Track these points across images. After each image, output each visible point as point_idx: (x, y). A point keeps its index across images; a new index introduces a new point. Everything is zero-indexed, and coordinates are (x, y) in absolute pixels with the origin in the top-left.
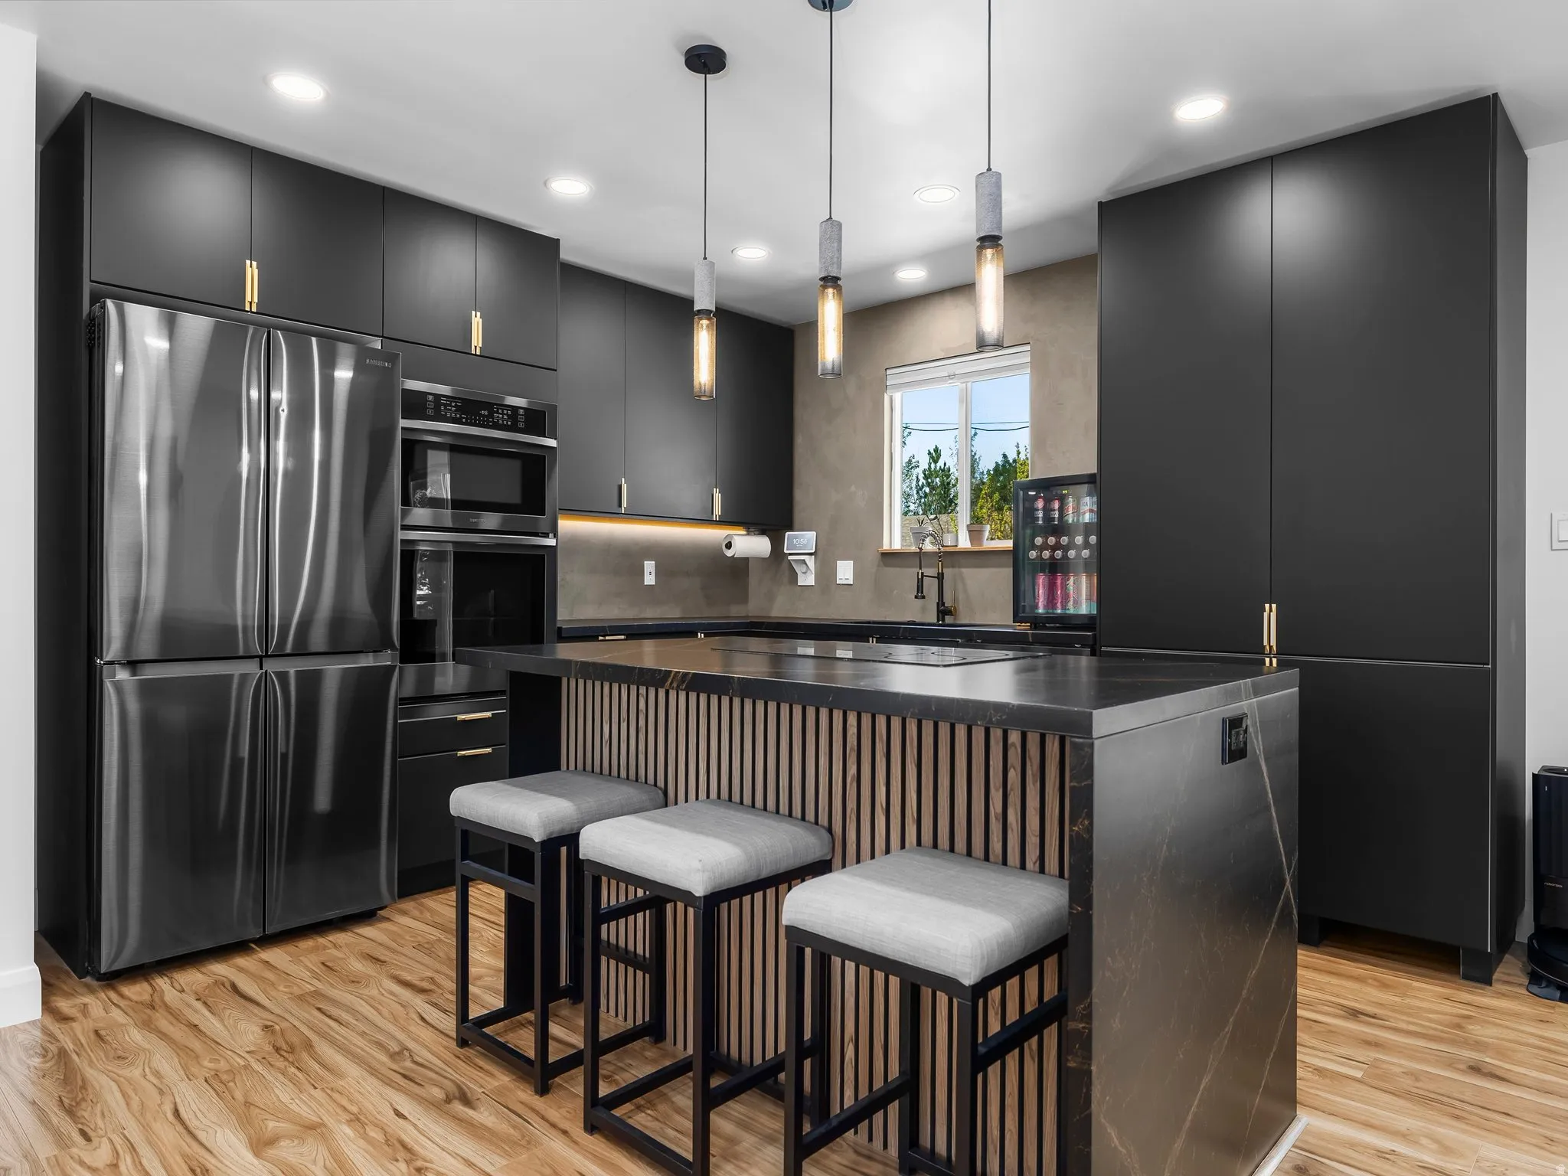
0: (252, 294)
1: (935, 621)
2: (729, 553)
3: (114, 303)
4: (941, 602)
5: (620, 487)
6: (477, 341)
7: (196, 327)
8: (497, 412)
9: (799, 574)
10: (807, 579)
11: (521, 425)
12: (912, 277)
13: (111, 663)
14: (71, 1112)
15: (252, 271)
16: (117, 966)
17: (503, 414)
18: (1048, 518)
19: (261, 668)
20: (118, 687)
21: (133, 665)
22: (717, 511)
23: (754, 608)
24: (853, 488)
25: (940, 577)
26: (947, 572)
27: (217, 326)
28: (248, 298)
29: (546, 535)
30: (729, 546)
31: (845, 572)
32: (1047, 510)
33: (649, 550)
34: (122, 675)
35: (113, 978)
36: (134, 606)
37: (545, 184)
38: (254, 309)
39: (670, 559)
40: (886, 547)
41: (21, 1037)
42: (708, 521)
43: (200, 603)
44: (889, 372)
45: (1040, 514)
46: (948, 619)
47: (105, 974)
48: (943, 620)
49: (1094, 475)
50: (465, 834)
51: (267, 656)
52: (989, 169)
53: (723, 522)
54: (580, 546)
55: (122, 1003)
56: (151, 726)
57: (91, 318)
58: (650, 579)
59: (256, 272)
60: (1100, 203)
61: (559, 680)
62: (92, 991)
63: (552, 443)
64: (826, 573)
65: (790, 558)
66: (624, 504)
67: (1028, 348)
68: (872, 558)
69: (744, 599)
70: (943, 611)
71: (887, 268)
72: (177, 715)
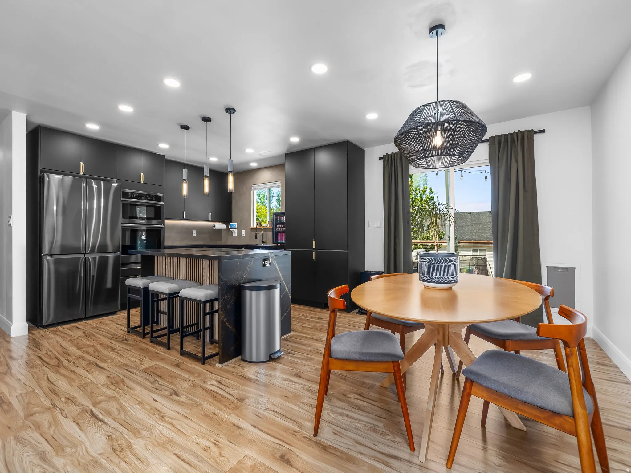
0: (82, 170)
1: (261, 244)
2: (214, 228)
3: (46, 174)
4: (262, 240)
5: (183, 213)
6: (142, 180)
7: (68, 179)
8: (148, 196)
9: (233, 233)
10: (235, 235)
11: (154, 199)
12: (254, 165)
13: (46, 255)
14: (36, 347)
15: (82, 165)
16: (48, 323)
17: (149, 197)
18: (280, 221)
19: (84, 256)
20: (48, 260)
21: (51, 255)
22: (210, 218)
23: (223, 242)
24: (245, 213)
25: (262, 234)
26: (264, 233)
27: (74, 179)
28: (81, 171)
29: (161, 225)
30: (214, 227)
31: (243, 233)
32: (280, 219)
33: (194, 228)
34: (48, 258)
35: (47, 327)
36: (52, 243)
37: (158, 145)
38: (83, 174)
39: (200, 230)
40: (252, 227)
41: (24, 337)
42: (208, 221)
43: (71, 242)
44: (252, 186)
45: (279, 220)
46: (264, 244)
47: (44, 326)
48: (263, 244)
49: (285, 212)
50: (129, 288)
51: (86, 253)
52: (231, 159)
53: (212, 221)
54: (173, 227)
55: (48, 331)
56: (57, 272)
57: (40, 177)
58: (194, 235)
59: (83, 165)
60: (286, 154)
61: (154, 256)
62: (41, 329)
63: (163, 203)
64: (239, 233)
65: (231, 229)
66: (184, 217)
67: (280, 182)
68: (249, 230)
69: (221, 240)
70: (263, 242)
71: (248, 163)
72: (64, 269)
